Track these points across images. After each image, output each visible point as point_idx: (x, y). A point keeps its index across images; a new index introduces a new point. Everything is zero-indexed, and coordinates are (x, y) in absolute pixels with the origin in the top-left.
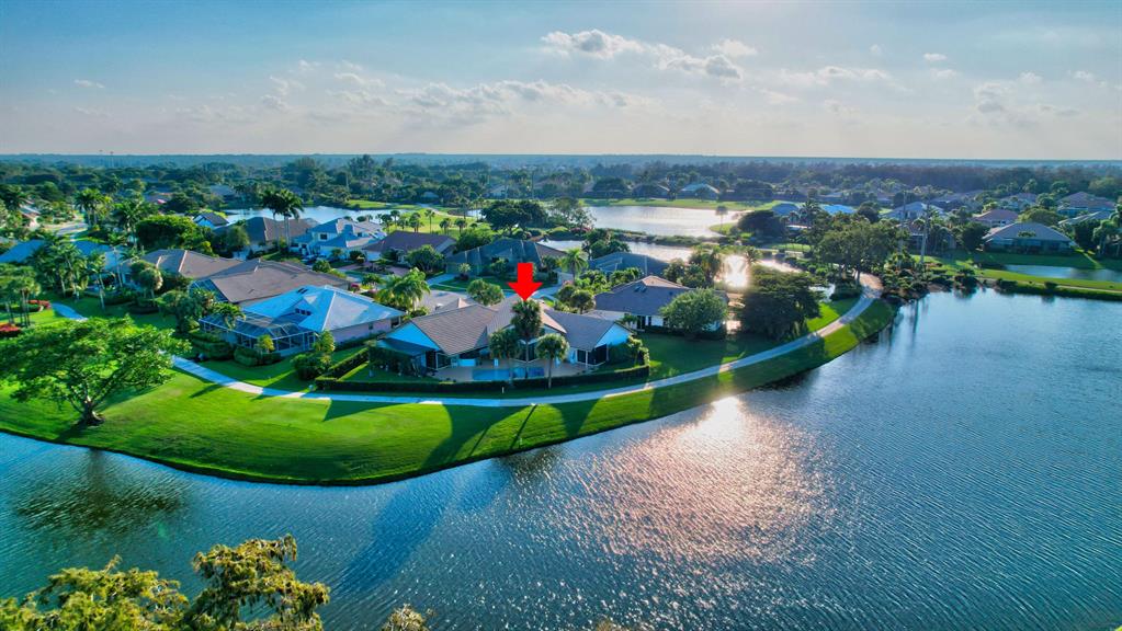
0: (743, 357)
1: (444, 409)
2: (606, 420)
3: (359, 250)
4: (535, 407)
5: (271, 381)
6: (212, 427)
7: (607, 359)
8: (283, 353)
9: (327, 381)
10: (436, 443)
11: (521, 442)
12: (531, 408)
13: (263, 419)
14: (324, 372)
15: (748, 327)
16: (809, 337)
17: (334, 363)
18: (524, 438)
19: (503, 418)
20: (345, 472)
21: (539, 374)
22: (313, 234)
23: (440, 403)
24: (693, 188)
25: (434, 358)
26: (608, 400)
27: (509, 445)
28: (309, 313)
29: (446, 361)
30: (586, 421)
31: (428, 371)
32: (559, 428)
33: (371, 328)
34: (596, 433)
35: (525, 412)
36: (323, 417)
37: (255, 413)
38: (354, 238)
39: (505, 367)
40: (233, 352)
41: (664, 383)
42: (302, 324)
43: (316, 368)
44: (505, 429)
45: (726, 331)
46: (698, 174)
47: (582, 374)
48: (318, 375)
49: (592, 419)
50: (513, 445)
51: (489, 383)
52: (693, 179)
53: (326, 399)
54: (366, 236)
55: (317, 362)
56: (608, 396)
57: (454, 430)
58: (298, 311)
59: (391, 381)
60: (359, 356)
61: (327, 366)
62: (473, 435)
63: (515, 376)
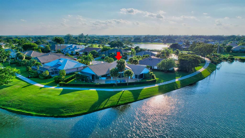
0: (181, 77)
1: (96, 92)
2: (145, 95)
3: (78, 52)
4: (124, 91)
5: (47, 83)
6: (24, 97)
7: (144, 77)
8: (52, 76)
9: (63, 83)
10: (93, 103)
11: (120, 102)
12: (122, 92)
13: (41, 95)
14: (62, 81)
15: (180, 69)
16: (197, 72)
17: (65, 78)
18: (121, 101)
19: (114, 95)
20: (62, 113)
21: (124, 82)
22: (67, 48)
23: (95, 90)
24: (157, 40)
25: (94, 77)
26: (145, 89)
27: (116, 103)
28: (61, 65)
29: (97, 78)
30: (140, 96)
31: (93, 80)
32: (132, 98)
33: (78, 69)
34: (143, 99)
35: (121, 93)
36: (59, 94)
37: (39, 93)
38: (77, 49)
39: (114, 79)
40: (39, 75)
41: (161, 84)
42: (59, 68)
43: (60, 79)
44: (115, 98)
45: (174, 70)
46: (157, 37)
47: (136, 82)
48: (60, 81)
49: (141, 95)
50: (117, 103)
51: (110, 84)
52: (156, 38)
53: (61, 89)
54: (80, 49)
55: (61, 78)
56: (145, 88)
57: (99, 99)
58: (58, 65)
59: (81, 83)
60: (73, 76)
61: (63, 79)
62: (105, 100)
63: (117, 82)
